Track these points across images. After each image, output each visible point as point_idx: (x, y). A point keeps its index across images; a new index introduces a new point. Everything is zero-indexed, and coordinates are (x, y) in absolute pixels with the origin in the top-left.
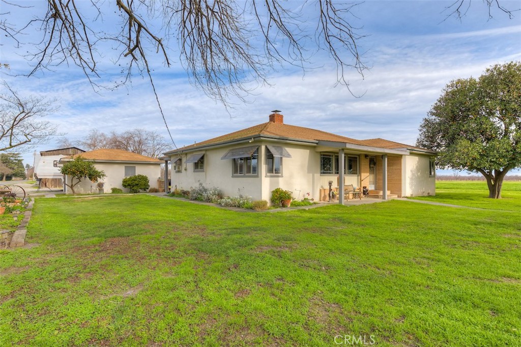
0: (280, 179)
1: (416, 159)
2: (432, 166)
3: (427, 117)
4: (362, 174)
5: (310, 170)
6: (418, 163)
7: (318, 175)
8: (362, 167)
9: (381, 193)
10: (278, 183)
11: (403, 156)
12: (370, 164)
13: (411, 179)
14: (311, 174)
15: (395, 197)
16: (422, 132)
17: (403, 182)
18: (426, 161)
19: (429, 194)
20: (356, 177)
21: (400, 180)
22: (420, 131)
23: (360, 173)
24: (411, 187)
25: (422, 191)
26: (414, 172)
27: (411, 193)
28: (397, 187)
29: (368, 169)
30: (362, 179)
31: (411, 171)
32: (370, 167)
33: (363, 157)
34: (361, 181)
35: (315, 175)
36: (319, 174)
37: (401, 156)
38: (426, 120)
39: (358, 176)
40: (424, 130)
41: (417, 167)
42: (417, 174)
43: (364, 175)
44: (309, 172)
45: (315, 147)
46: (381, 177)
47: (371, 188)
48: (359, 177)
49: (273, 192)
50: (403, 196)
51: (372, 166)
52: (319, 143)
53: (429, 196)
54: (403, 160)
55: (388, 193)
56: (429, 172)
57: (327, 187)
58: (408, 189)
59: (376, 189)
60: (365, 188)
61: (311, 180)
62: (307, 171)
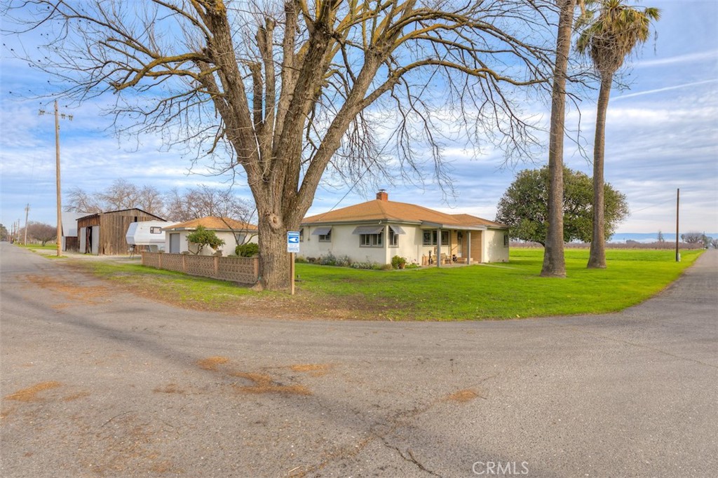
0: (397, 249)
1: (493, 232)
2: (506, 237)
3: (503, 198)
4: (452, 245)
5: (416, 242)
6: (495, 236)
7: (421, 246)
8: (452, 239)
9: (466, 260)
10: (396, 252)
12: (458, 237)
13: (489, 249)
15: (476, 263)
17: (482, 251)
18: (501, 235)
19: (503, 260)
20: (448, 247)
21: (480, 250)
23: (450, 244)
24: (489, 255)
25: (498, 258)
27: (489, 260)
28: (478, 254)
29: (456, 241)
31: (489, 242)
32: (458, 239)
33: (453, 232)
34: (451, 250)
35: (419, 245)
37: (481, 231)
41: (494, 239)
42: (494, 245)
43: (454, 246)
44: (415, 244)
45: (419, 225)
46: (466, 247)
47: (459, 256)
48: (450, 247)
49: (393, 258)
50: (482, 262)
52: (423, 222)
53: (504, 263)
54: (482, 235)
55: (471, 259)
56: (503, 243)
57: (428, 255)
58: (486, 257)
59: (462, 257)
60: (454, 255)
61: (417, 250)
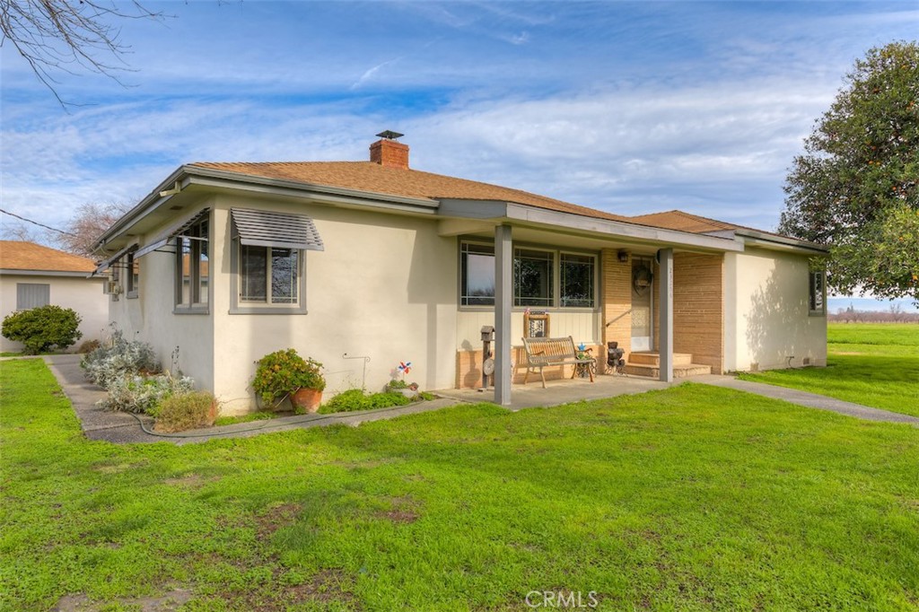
0: (296, 320)
1: (767, 263)
2: (816, 284)
3: (805, 154)
4: (608, 306)
5: (418, 292)
6: (774, 276)
8: (608, 286)
9: (658, 361)
10: (285, 333)
11: (727, 257)
12: (635, 279)
13: (754, 321)
14: (424, 307)
15: (702, 374)
16: (792, 194)
17: (726, 329)
18: (798, 273)
19: (807, 361)
20: (590, 315)
21: (718, 324)
22: (788, 190)
23: (602, 304)
24: (752, 345)
25: (786, 354)
26: (761, 302)
27: (754, 362)
28: (707, 343)
29: (629, 293)
30: (608, 320)
31: (754, 298)
32: (634, 286)
33: (610, 259)
34: (605, 325)
35: (439, 307)
36: (456, 306)
37: (718, 256)
38: (802, 161)
39: (595, 312)
40: (799, 189)
41: (771, 287)
42: (772, 307)
43: (613, 310)
45: (436, 221)
47: (634, 343)
48: (600, 314)
49: (261, 362)
50: (725, 368)
51: (640, 283)
52: (441, 207)
53: (809, 369)
54: (725, 267)
55: (678, 360)
56: (807, 303)
57: (478, 346)
58: (743, 350)
59: (654, 350)
60: (614, 345)
61: (425, 325)
62: (405, 294)
